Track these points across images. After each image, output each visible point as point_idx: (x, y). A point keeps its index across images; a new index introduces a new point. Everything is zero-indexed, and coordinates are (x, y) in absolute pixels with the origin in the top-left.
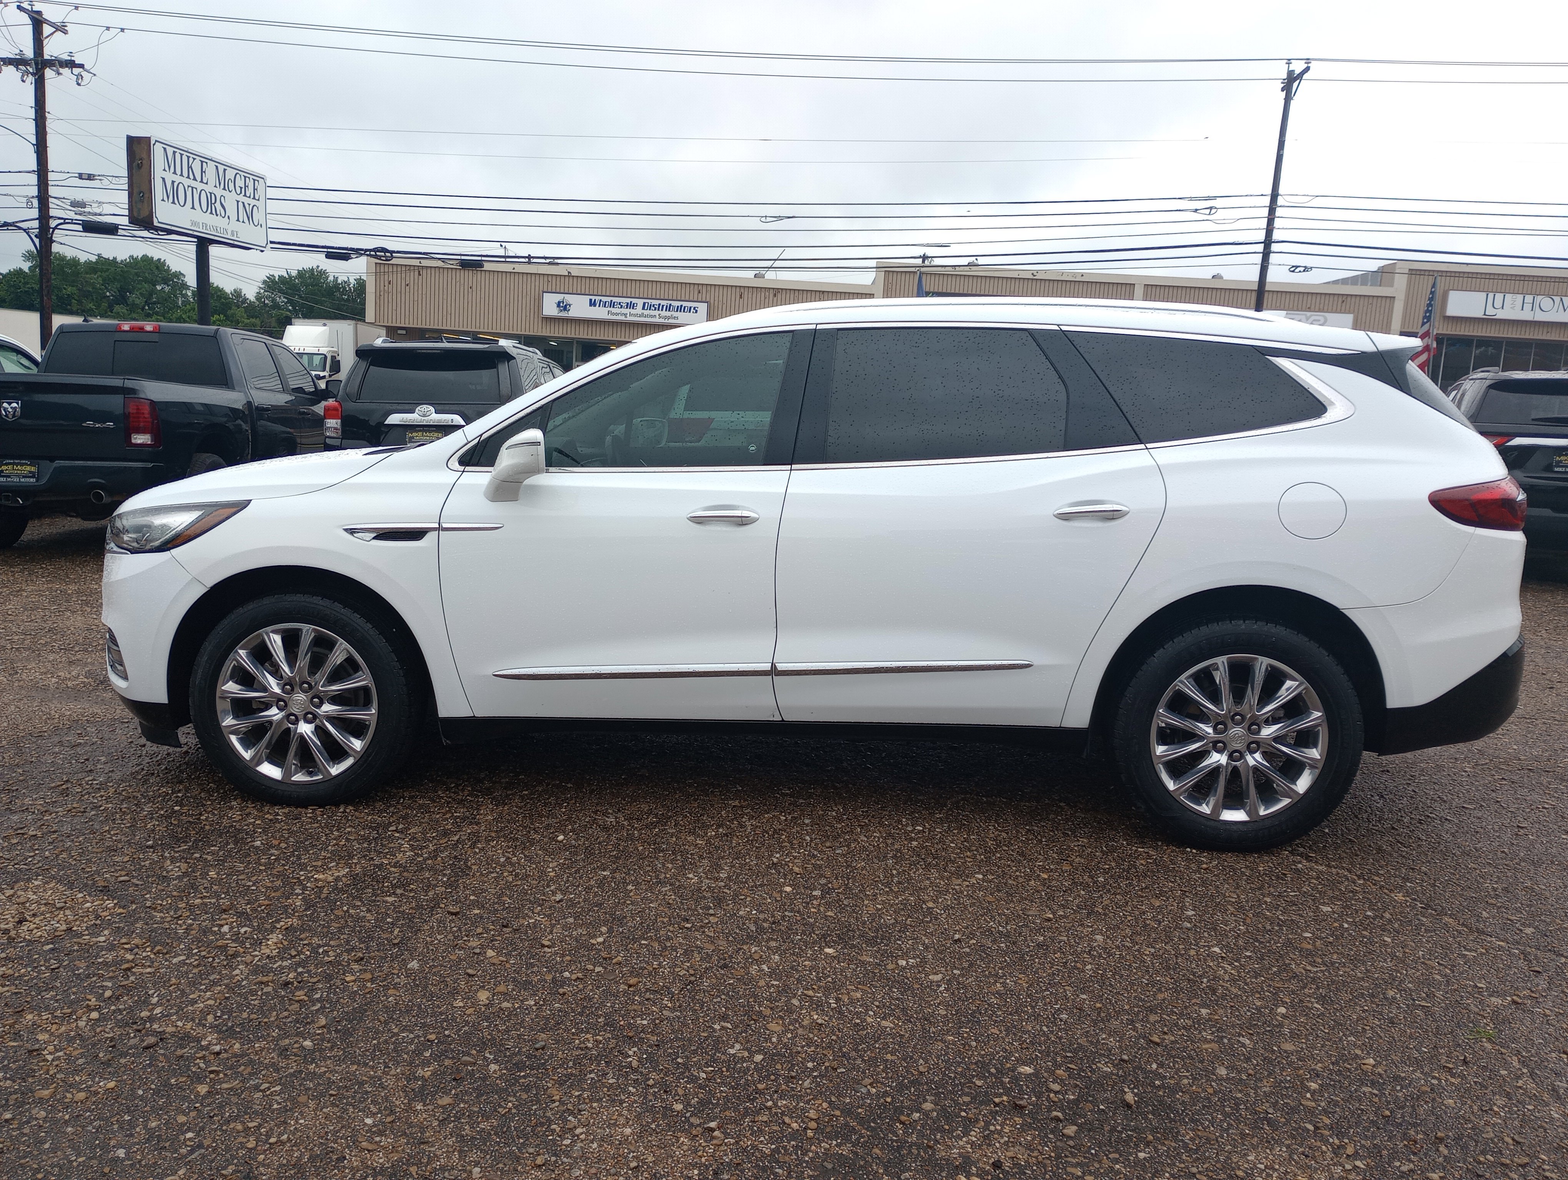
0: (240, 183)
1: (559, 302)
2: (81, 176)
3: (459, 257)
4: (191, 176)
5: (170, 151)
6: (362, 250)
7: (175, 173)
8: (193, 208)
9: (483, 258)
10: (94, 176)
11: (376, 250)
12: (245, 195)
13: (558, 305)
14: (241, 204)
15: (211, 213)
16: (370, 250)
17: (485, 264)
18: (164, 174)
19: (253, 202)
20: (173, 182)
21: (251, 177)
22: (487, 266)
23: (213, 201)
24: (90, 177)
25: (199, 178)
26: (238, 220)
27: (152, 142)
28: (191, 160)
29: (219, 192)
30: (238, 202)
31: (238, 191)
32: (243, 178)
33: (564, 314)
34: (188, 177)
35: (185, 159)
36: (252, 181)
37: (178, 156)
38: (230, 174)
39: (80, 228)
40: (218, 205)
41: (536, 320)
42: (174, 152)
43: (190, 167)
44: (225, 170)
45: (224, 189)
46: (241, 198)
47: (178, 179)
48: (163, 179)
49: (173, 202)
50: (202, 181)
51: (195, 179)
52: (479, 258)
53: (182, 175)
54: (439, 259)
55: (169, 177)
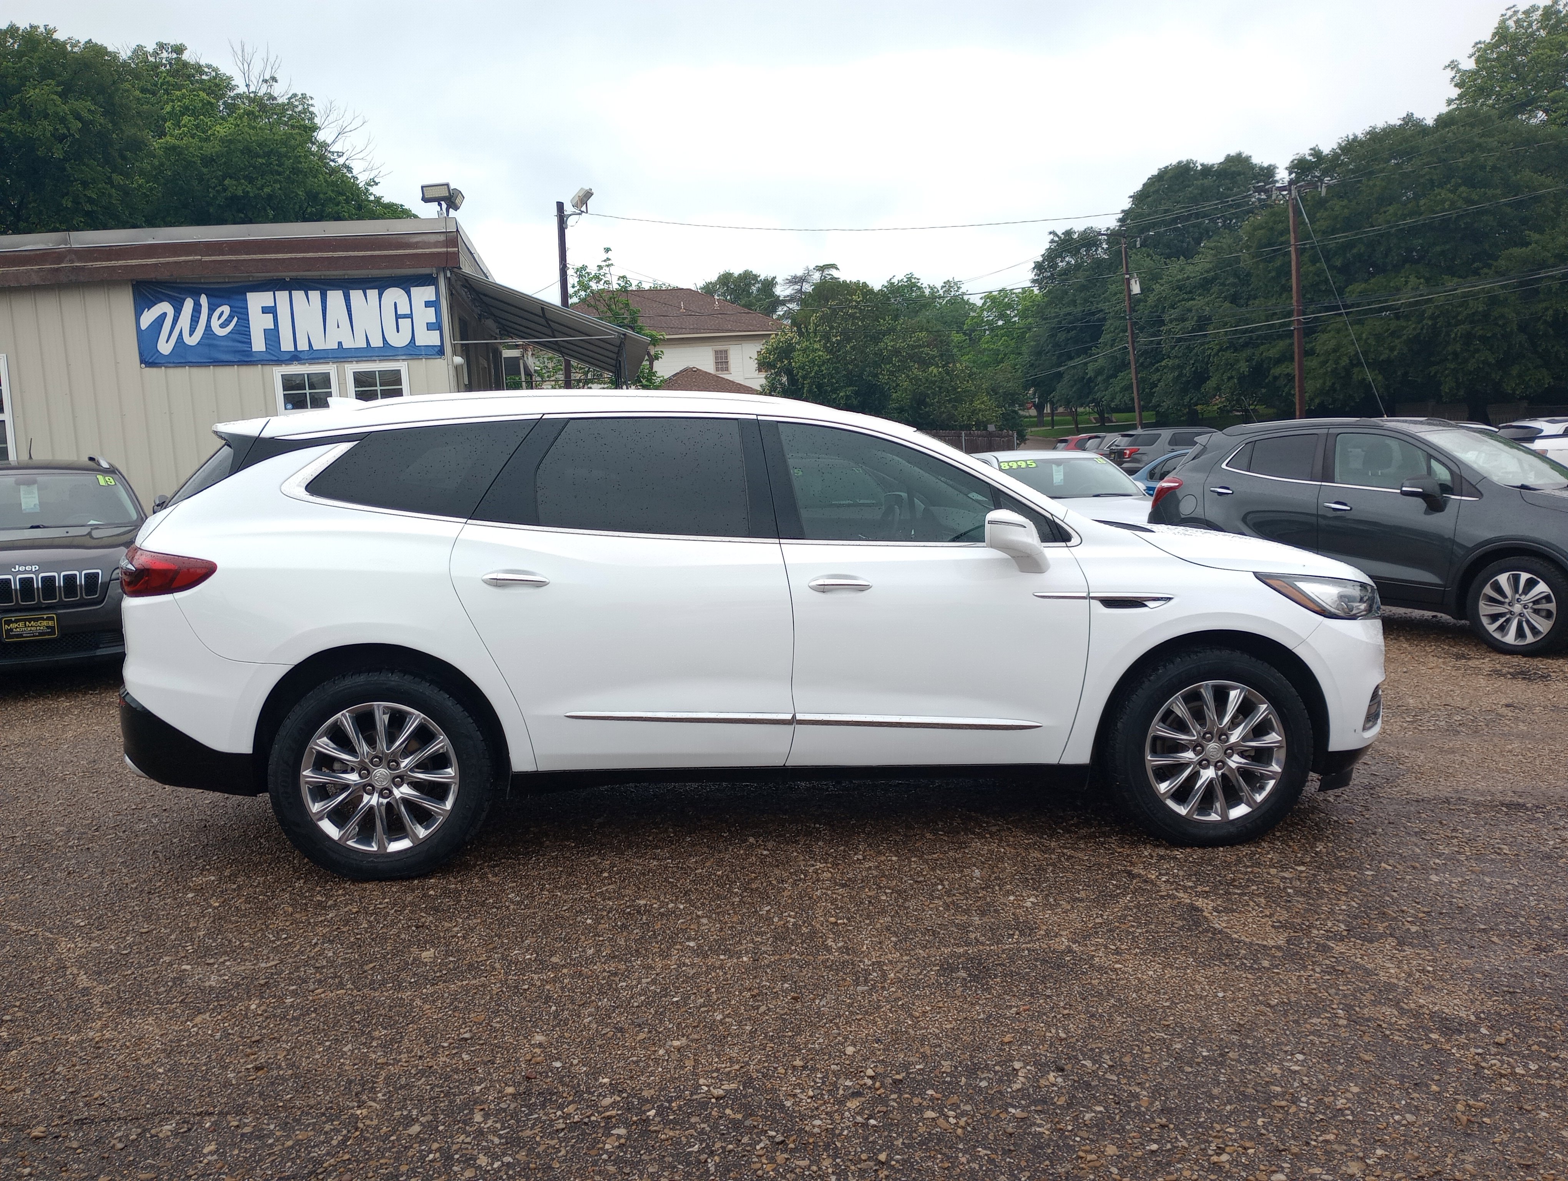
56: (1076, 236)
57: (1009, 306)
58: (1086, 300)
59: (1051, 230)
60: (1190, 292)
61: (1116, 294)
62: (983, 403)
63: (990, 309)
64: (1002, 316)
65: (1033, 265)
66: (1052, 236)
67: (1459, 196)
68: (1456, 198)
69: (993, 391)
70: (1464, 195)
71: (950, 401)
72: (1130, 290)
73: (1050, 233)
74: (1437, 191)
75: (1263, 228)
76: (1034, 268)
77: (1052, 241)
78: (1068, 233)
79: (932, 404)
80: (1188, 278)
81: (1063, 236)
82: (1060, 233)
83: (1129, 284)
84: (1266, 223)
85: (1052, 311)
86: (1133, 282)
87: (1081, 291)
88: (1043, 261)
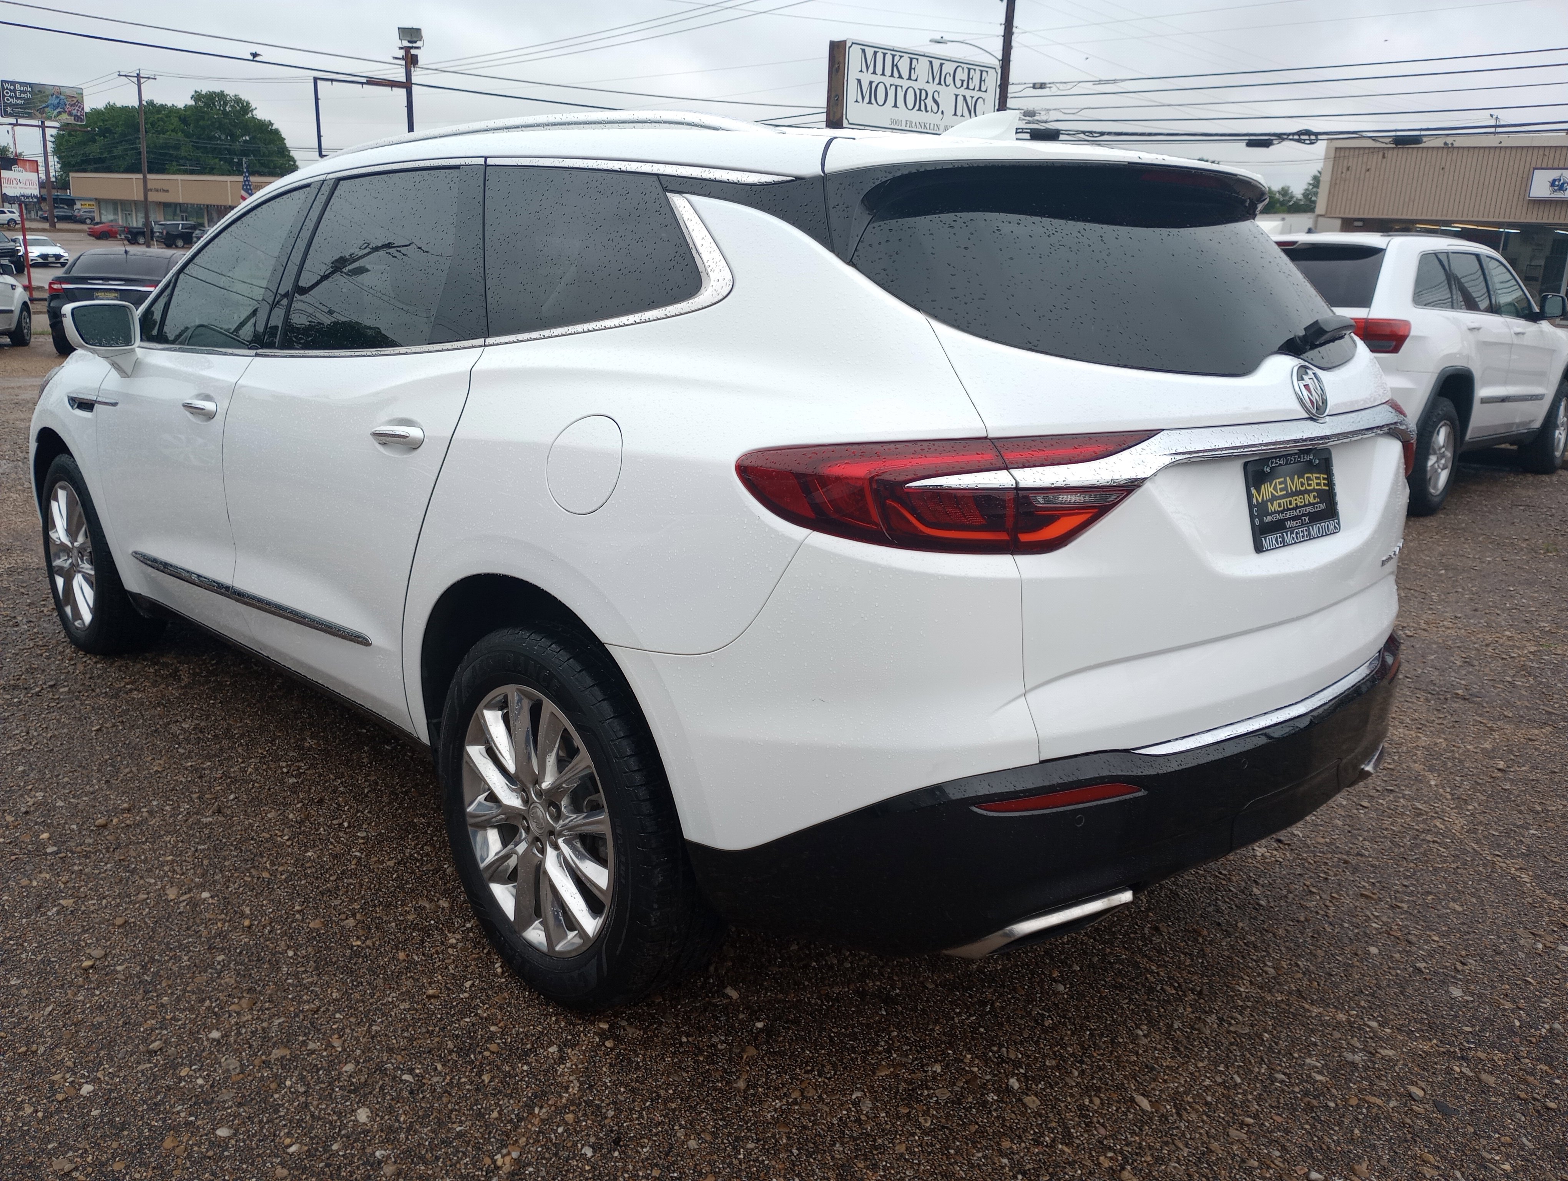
0: (961, 75)
1: (1554, 181)
2: (1034, 86)
3: (1393, 134)
4: (896, 74)
5: (870, 52)
6: (1284, 134)
7: (874, 73)
8: (895, 106)
9: (1423, 133)
10: (1045, 84)
11: (1299, 133)
12: (968, 88)
13: (1553, 184)
14: (960, 99)
15: (920, 109)
16: (1293, 134)
17: (1424, 139)
18: (860, 76)
19: (976, 94)
20: (871, 83)
21: (977, 68)
22: (1428, 143)
23: (923, 97)
24: (1042, 86)
25: (905, 75)
26: (955, 114)
27: (848, 45)
28: (897, 58)
29: (931, 88)
30: (957, 96)
31: (958, 84)
32: (966, 71)
33: (1559, 195)
34: (892, 76)
35: (889, 58)
36: (978, 73)
37: (880, 56)
38: (949, 68)
39: (1028, 136)
40: (929, 102)
41: (1520, 203)
42: (875, 53)
43: (894, 65)
44: (941, 65)
45: (940, 83)
46: (962, 91)
47: (877, 79)
48: (859, 81)
49: (870, 102)
50: (910, 78)
51: (900, 77)
52: (1418, 133)
53: (883, 74)
54: (1370, 137)
55: (866, 78)
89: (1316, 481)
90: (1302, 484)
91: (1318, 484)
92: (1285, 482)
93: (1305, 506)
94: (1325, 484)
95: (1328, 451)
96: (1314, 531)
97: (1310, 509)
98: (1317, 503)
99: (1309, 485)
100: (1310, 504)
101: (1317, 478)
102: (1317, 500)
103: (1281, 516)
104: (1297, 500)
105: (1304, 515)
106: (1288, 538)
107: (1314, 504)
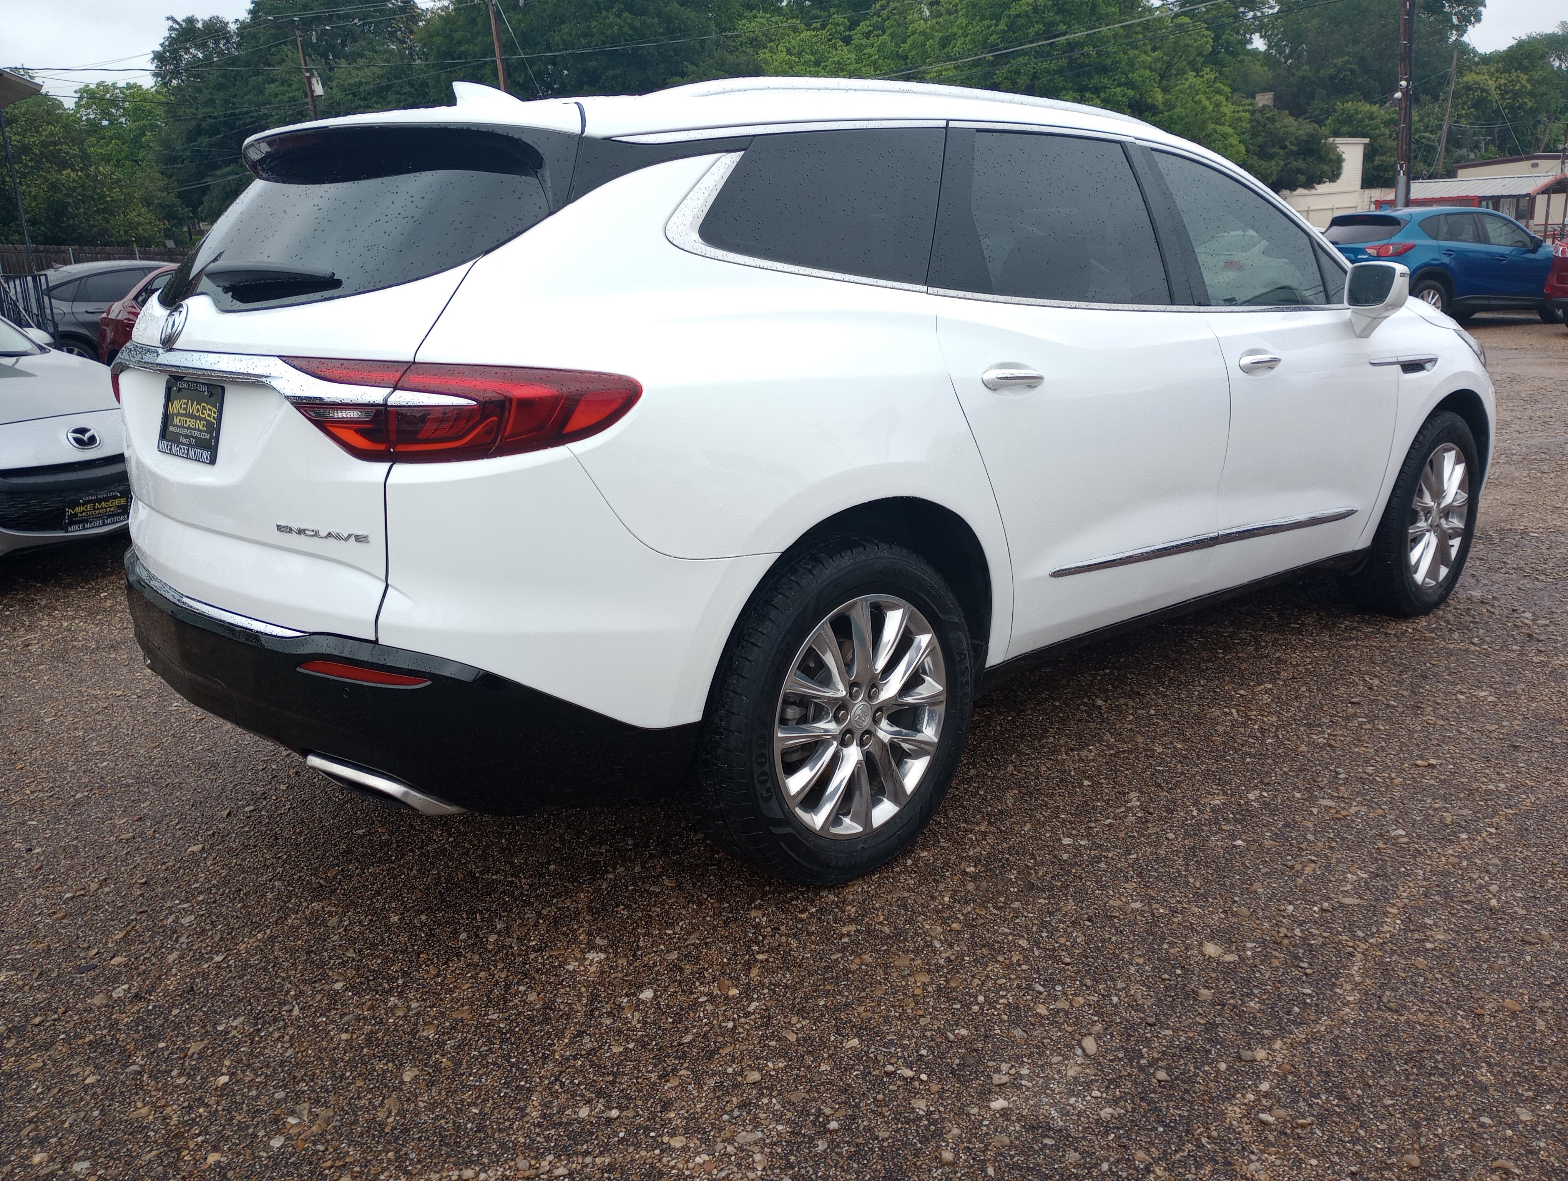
56: (200, 25)
57: (114, 102)
58: (227, 102)
59: (169, 15)
60: (365, 99)
61: (276, 96)
62: (139, 215)
63: (88, 106)
64: (106, 114)
65: (152, 56)
66: (170, 23)
67: (625, 21)
68: (622, 24)
69: (147, 202)
70: (629, 21)
71: (98, 212)
72: (312, 91)
73: (168, 19)
74: (604, 14)
75: (439, 35)
76: (153, 59)
77: (171, 29)
78: (191, 21)
79: (76, 216)
80: (361, 83)
81: (184, 24)
82: (179, 20)
83: (310, 84)
84: (442, 29)
85: (188, 111)
86: (314, 81)
87: (219, 90)
88: (165, 52)
89: (209, 412)
90: (198, 411)
91: (209, 416)
92: (186, 404)
93: (194, 429)
94: (214, 418)
95: (223, 388)
96: (191, 453)
97: (197, 434)
98: (204, 431)
99: (203, 414)
100: (199, 430)
101: (210, 410)
102: (205, 429)
103: (178, 430)
104: (190, 422)
105: (193, 437)
106: (175, 449)
107: (201, 431)
